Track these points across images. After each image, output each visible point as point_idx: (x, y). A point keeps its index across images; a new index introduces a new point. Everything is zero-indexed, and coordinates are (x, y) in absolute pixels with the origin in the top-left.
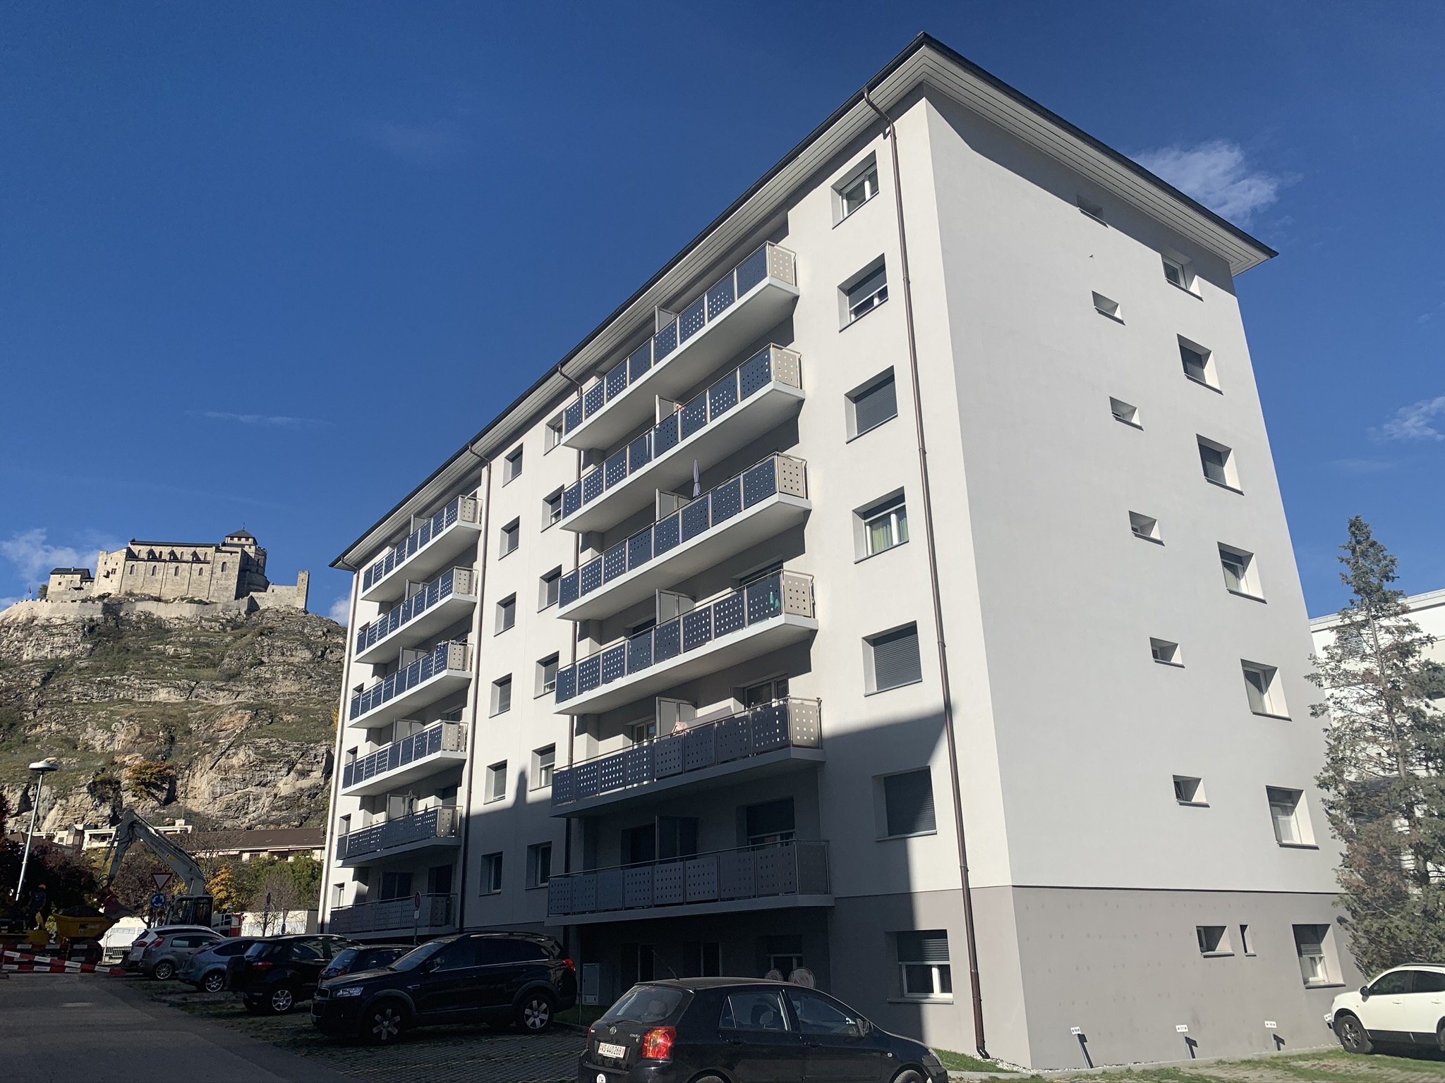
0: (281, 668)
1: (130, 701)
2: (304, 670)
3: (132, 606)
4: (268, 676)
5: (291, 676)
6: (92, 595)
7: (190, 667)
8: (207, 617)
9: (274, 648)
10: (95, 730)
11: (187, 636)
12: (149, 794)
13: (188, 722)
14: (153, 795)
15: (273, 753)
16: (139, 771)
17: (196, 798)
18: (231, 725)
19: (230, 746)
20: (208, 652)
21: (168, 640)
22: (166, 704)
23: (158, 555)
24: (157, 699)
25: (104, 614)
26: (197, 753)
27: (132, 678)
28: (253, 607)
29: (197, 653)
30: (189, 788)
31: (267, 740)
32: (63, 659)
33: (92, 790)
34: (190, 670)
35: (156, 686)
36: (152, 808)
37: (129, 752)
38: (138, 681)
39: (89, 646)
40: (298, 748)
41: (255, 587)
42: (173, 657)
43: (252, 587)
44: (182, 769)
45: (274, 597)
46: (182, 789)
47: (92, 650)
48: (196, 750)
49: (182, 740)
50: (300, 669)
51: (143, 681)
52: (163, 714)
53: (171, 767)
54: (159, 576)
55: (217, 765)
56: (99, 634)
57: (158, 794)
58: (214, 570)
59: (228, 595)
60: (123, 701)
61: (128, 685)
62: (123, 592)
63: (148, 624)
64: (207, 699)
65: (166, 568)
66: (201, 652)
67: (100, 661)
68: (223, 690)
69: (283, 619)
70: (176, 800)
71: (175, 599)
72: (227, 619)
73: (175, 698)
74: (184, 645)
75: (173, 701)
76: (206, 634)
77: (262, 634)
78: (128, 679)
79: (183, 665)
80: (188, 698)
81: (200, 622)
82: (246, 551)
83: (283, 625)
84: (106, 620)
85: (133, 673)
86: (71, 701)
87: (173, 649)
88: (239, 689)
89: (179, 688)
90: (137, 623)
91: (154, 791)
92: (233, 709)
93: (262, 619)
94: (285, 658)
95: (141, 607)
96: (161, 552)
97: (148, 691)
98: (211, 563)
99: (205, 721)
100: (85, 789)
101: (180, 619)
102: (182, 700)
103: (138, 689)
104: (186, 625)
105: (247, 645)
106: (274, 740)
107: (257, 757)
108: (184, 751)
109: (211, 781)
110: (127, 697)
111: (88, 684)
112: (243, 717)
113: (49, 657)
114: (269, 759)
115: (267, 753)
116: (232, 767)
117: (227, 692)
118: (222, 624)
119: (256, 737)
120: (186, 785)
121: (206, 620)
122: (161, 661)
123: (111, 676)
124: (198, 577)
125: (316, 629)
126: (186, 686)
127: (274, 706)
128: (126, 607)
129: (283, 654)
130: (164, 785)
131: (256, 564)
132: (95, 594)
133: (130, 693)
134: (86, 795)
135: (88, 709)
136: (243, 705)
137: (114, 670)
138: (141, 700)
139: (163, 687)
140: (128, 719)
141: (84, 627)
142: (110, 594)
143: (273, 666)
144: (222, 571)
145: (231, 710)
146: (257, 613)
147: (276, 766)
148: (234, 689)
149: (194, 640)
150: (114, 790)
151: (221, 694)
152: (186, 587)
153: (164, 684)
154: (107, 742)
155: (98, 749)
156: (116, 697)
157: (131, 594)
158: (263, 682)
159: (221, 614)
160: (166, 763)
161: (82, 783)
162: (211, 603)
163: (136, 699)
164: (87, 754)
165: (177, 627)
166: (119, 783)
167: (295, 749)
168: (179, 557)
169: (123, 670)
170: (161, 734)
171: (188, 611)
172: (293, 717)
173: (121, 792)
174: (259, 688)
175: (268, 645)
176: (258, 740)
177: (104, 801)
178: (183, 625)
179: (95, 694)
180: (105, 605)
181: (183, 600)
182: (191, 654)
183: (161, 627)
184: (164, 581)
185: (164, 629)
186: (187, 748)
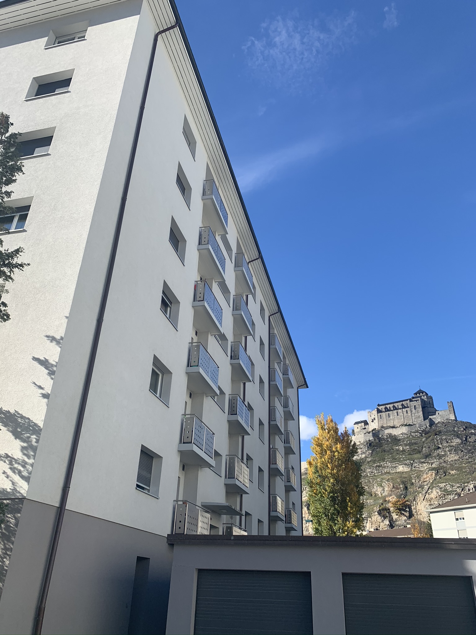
0: (447, 449)
1: (389, 473)
2: (458, 448)
3: (383, 432)
4: (443, 454)
5: (453, 452)
6: (370, 430)
7: (410, 454)
8: (413, 431)
9: (442, 440)
10: (377, 487)
11: (407, 441)
12: (401, 513)
13: (412, 480)
14: (403, 514)
15: (448, 490)
16: (395, 504)
17: (421, 514)
18: (428, 479)
19: (428, 489)
20: (416, 446)
21: (400, 444)
22: (403, 472)
23: (389, 408)
24: (399, 471)
25: (373, 437)
26: (416, 493)
27: (387, 463)
28: (432, 423)
29: (412, 448)
30: (417, 510)
31: (444, 484)
32: (363, 458)
33: (380, 513)
34: (410, 456)
35: (397, 465)
36: (405, 520)
37: (391, 495)
38: (390, 464)
39: (370, 452)
40: (459, 486)
41: (431, 414)
42: (402, 451)
43: (429, 414)
44: (412, 501)
45: (440, 417)
46: (415, 511)
47: (372, 453)
48: (416, 492)
49: (410, 488)
50: (456, 448)
51: (392, 463)
52: (401, 477)
53: (407, 501)
54: (391, 417)
55: (425, 498)
56: (374, 446)
57: (405, 513)
58: (412, 410)
59: (420, 420)
60: (386, 473)
61: (387, 466)
62: (380, 426)
63: (391, 439)
64: (419, 468)
65: (393, 413)
66: (413, 447)
67: (375, 457)
68: (425, 463)
69: (445, 425)
70: (414, 516)
71: (400, 426)
72: (422, 431)
73: (406, 469)
74: (406, 445)
75: (406, 471)
76: (414, 438)
77: (436, 435)
78: (386, 464)
79: (407, 454)
80: (411, 469)
81: (411, 434)
82: (423, 398)
83: (445, 429)
84: (375, 440)
85: (388, 461)
86: (367, 476)
87: (402, 448)
88: (432, 462)
89: (407, 464)
90: (387, 439)
91: (403, 512)
92: (427, 471)
93: (437, 427)
94: (449, 444)
95: (387, 431)
98: (410, 407)
99: (418, 478)
100: (376, 513)
101: (403, 434)
102: (409, 470)
103: (391, 467)
104: (406, 436)
105: (431, 440)
106: (447, 483)
107: (442, 493)
108: (412, 493)
109: (425, 506)
110: (387, 471)
111: (372, 468)
112: (432, 474)
113: (358, 459)
114: (447, 493)
115: (445, 490)
116: (432, 498)
117: (427, 464)
118: (420, 433)
120: (416, 509)
121: (413, 432)
122: (398, 453)
123: (380, 463)
124: (406, 414)
125: (460, 428)
126: (409, 463)
127: (445, 467)
128: (381, 433)
129: (447, 442)
130: (407, 509)
131: (429, 403)
133: (388, 469)
134: (378, 516)
135: (374, 478)
136: (431, 468)
137: (380, 460)
138: (393, 472)
139: (400, 465)
140: (388, 481)
141: (367, 444)
142: (376, 429)
143: (444, 448)
144: (415, 410)
145: (426, 472)
146: (434, 425)
147: (452, 496)
148: (429, 462)
149: (409, 442)
150: (388, 513)
151: (424, 465)
152: (403, 420)
153: (400, 464)
154: (382, 492)
155: (380, 495)
156: (383, 472)
157: (382, 427)
158: (441, 456)
159: (419, 428)
160: (405, 499)
161: (375, 510)
162: (414, 424)
163: (391, 472)
164: (376, 498)
165: (402, 438)
166: (389, 509)
167: (458, 487)
168: (397, 407)
169: (384, 460)
170: (401, 486)
171: (404, 430)
172: (455, 471)
173: (391, 514)
174: (440, 460)
175: (440, 439)
176: (440, 484)
177: (386, 518)
178: (404, 437)
179: (376, 471)
180: (373, 433)
181: (403, 425)
182: (409, 449)
183: (396, 439)
184: (394, 419)
185: (398, 439)
186: (413, 491)
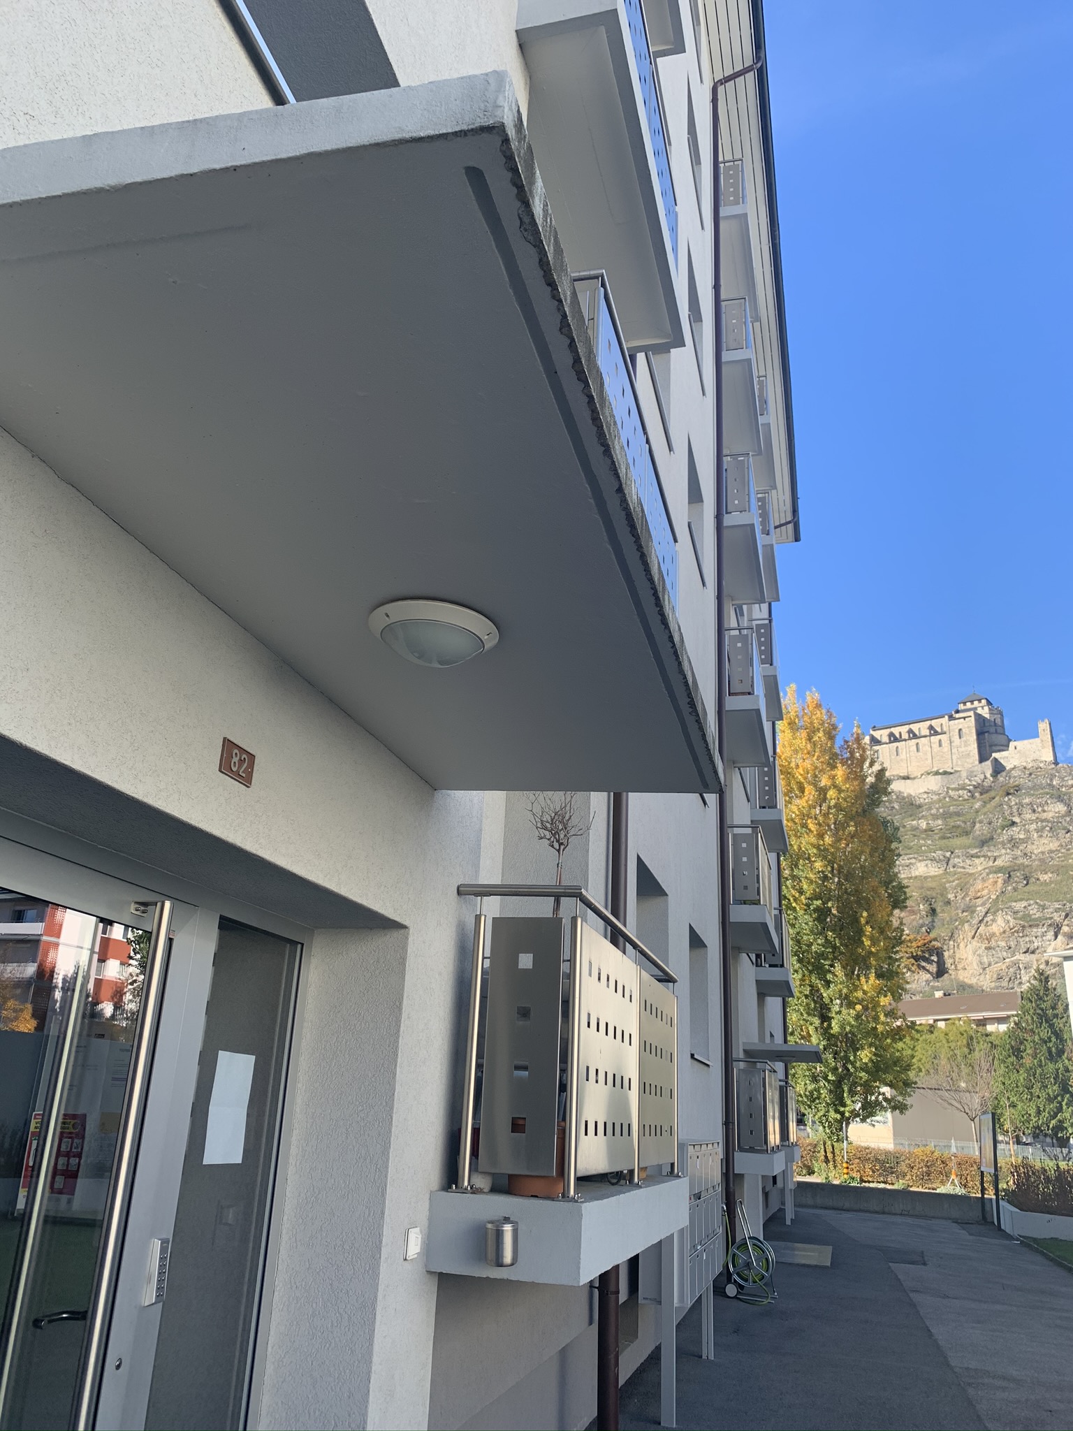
0: (1033, 826)
2: (1060, 824)
4: (1022, 836)
5: (1046, 833)
7: (944, 838)
8: (953, 786)
9: (1022, 806)
11: (937, 809)
12: (920, 967)
13: (947, 893)
14: (924, 968)
15: (1033, 917)
17: (965, 969)
18: (985, 892)
19: (987, 913)
20: (959, 820)
21: (921, 815)
22: (926, 878)
24: (917, 874)
28: (998, 768)
29: (948, 823)
30: (957, 960)
31: (1024, 904)
34: (944, 841)
35: (913, 861)
36: (926, 981)
40: (1059, 909)
41: (998, 748)
42: (926, 831)
43: (994, 748)
44: (945, 940)
45: (1018, 754)
46: (951, 961)
48: (956, 920)
49: (943, 911)
50: (1055, 824)
52: (922, 888)
53: (935, 939)
54: (903, 755)
55: (977, 934)
57: (928, 966)
58: (952, 739)
59: (971, 761)
63: (900, 803)
64: (964, 868)
65: (907, 746)
66: (951, 822)
68: (978, 857)
69: (1030, 774)
70: (947, 972)
71: (922, 775)
72: (974, 785)
73: (933, 870)
74: (935, 817)
75: (932, 873)
76: (955, 803)
77: (1008, 794)
79: (937, 837)
80: (946, 869)
81: (947, 792)
82: (980, 713)
83: (1029, 781)
87: (925, 823)
88: (995, 854)
89: (935, 860)
91: (923, 964)
92: (984, 875)
93: (1010, 778)
94: (1037, 815)
96: (900, 733)
97: (907, 866)
98: (948, 733)
99: (961, 890)
101: (928, 793)
102: (941, 872)
104: (935, 798)
105: (996, 807)
106: (1032, 902)
107: (1017, 921)
108: (945, 923)
109: (976, 951)
112: (996, 882)
114: (1030, 923)
115: (1027, 917)
116: (993, 935)
117: (982, 859)
118: (970, 791)
119: (1012, 901)
120: (953, 957)
121: (953, 789)
122: (915, 836)
124: (939, 749)
125: (1066, 779)
126: (941, 857)
127: (1027, 866)
129: (1034, 811)
130: (932, 958)
131: (993, 724)
136: (994, 868)
138: (903, 876)
139: (920, 861)
143: (1025, 825)
144: (960, 738)
145: (982, 876)
146: (1004, 774)
147: (1040, 930)
148: (989, 854)
149: (944, 811)
151: (977, 861)
152: (930, 761)
153: (920, 858)
158: (1017, 843)
159: (967, 781)
160: (931, 935)
162: (956, 771)
165: (927, 801)
167: (1057, 910)
168: (917, 733)
170: (921, 907)
171: (934, 783)
172: (1050, 875)
174: (1015, 850)
175: (1016, 804)
176: (1014, 904)
178: (932, 799)
181: (929, 774)
182: (942, 825)
183: (912, 804)
184: (908, 758)
185: (916, 806)
186: (948, 919)
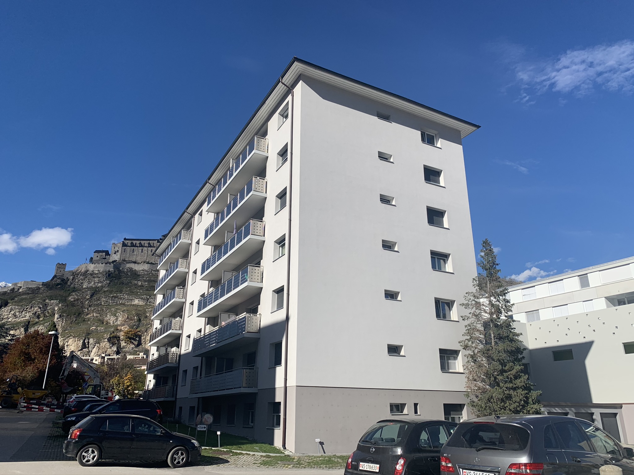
1: (124, 304)
3: (125, 265)
6: (110, 261)
7: (147, 290)
8: (154, 269)
10: (110, 316)
11: (146, 278)
12: (131, 342)
13: (146, 313)
16: (127, 333)
21: (139, 279)
22: (138, 305)
23: (135, 244)
24: (134, 303)
25: (114, 269)
26: (149, 326)
27: (124, 295)
29: (150, 284)
30: (146, 340)
32: (98, 287)
33: (109, 340)
35: (134, 298)
36: (132, 348)
37: (124, 325)
38: (127, 296)
39: (108, 282)
42: (140, 286)
44: (143, 332)
46: (144, 340)
49: (143, 320)
51: (129, 296)
52: (136, 310)
53: (139, 331)
54: (135, 253)
56: (112, 277)
60: (121, 304)
61: (123, 298)
62: (121, 259)
63: (131, 273)
65: (138, 249)
67: (112, 288)
70: (141, 345)
71: (141, 262)
74: (145, 281)
75: (140, 304)
76: (154, 276)
79: (145, 289)
80: (146, 303)
81: (151, 271)
84: (115, 271)
85: (125, 293)
86: (101, 304)
87: (141, 283)
89: (143, 299)
90: (127, 272)
91: (133, 341)
95: (128, 265)
97: (131, 300)
98: (156, 247)
100: (106, 340)
101: (144, 271)
102: (144, 304)
103: (127, 299)
104: (146, 273)
108: (144, 325)
111: (108, 297)
113: (93, 286)
121: (154, 271)
122: (136, 288)
123: (117, 294)
124: (150, 253)
126: (145, 298)
128: (122, 266)
130: (137, 339)
132: (111, 260)
133: (124, 301)
134: (107, 342)
135: (108, 308)
137: (118, 292)
138: (128, 304)
139: (137, 298)
140: (123, 312)
141: (106, 274)
142: (117, 260)
149: (149, 279)
150: (118, 340)
152: (146, 257)
154: (115, 321)
155: (112, 323)
156: (118, 302)
157: (124, 260)
160: (137, 330)
161: (105, 337)
162: (156, 263)
163: (126, 303)
164: (107, 326)
165: (142, 274)
166: (119, 337)
168: (143, 245)
169: (121, 292)
170: (135, 318)
171: (146, 267)
173: (120, 341)
177: (114, 345)
178: (144, 273)
179: (111, 301)
180: (114, 265)
181: (145, 262)
182: (147, 285)
183: (136, 274)
184: (137, 255)
185: (137, 275)
186: (146, 323)
